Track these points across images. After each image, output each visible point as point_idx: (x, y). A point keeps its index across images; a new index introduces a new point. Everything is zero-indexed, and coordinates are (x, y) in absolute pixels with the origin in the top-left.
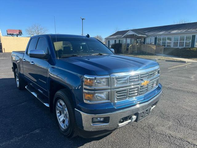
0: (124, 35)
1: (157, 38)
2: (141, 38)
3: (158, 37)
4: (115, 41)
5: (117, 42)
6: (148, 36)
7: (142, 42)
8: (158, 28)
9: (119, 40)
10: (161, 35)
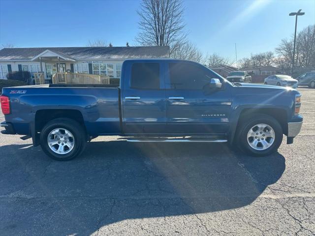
0: (38, 56)
1: (91, 64)
2: (65, 64)
3: (93, 63)
4: (9, 66)
5: (15, 69)
6: (77, 61)
7: (69, 70)
8: (87, 49)
9: (20, 66)
10: (97, 61)
